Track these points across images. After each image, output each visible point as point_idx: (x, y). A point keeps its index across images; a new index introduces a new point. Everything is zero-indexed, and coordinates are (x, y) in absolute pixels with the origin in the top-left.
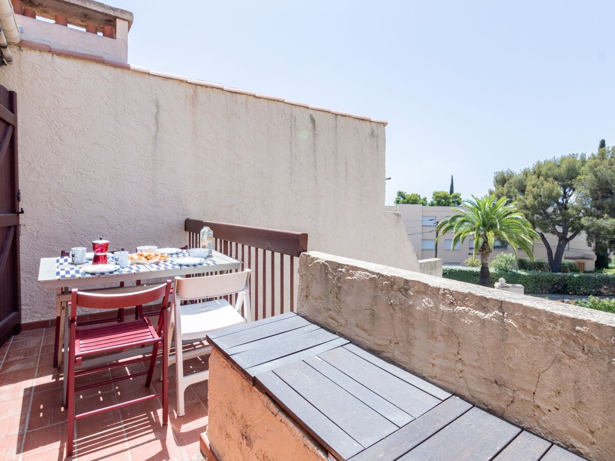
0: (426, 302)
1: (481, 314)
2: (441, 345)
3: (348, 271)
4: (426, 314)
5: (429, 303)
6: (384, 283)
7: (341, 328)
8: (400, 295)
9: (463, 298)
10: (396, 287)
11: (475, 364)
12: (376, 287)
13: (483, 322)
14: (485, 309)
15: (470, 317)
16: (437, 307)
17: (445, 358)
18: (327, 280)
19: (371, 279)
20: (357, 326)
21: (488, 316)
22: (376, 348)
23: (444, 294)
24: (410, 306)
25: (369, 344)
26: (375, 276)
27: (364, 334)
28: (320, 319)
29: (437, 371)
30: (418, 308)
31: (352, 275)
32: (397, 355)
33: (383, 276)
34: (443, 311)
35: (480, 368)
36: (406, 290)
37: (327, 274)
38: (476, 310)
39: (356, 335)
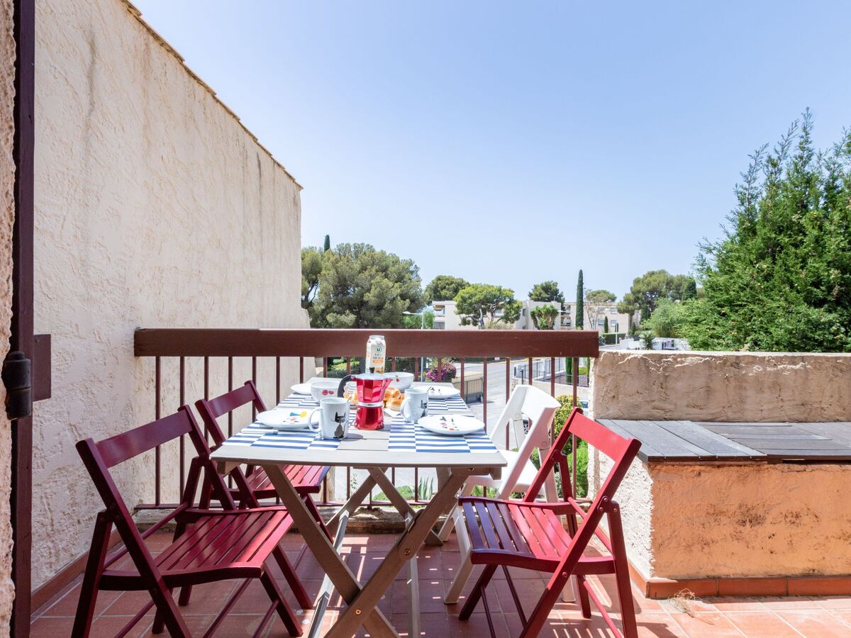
0: (757, 368)
1: (794, 367)
2: (767, 395)
3: (675, 359)
4: (757, 377)
5: (759, 369)
6: (718, 362)
7: (668, 414)
8: (733, 368)
9: (780, 360)
10: (728, 364)
11: (790, 398)
12: (710, 367)
13: (796, 371)
14: (794, 363)
15: (788, 370)
16: (765, 370)
17: (769, 403)
18: (649, 372)
19: (705, 362)
20: (688, 406)
21: (798, 367)
22: (709, 417)
23: (769, 361)
24: (743, 375)
25: (702, 417)
26: (707, 358)
27: (697, 411)
28: (641, 413)
29: (765, 414)
30: (751, 374)
31: (682, 362)
32: (730, 415)
33: (715, 357)
34: (770, 372)
35: (794, 400)
36: (738, 364)
37: (648, 367)
38: (791, 364)
39: (687, 414)
